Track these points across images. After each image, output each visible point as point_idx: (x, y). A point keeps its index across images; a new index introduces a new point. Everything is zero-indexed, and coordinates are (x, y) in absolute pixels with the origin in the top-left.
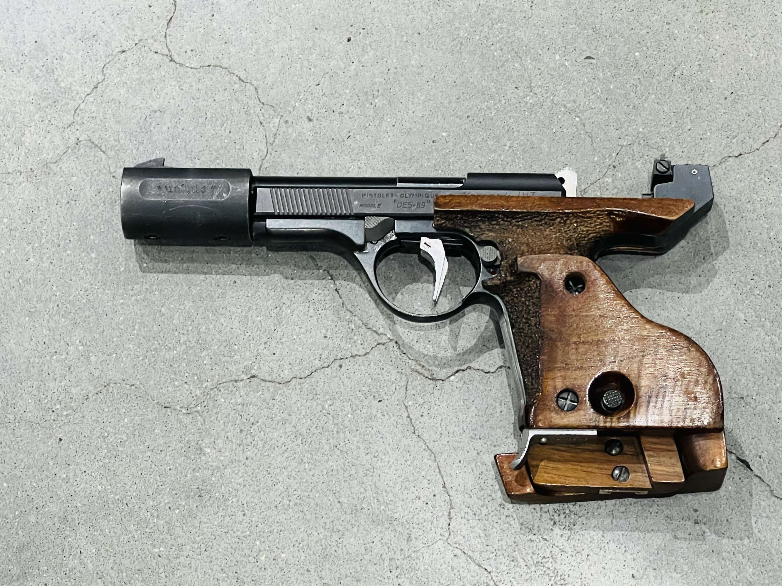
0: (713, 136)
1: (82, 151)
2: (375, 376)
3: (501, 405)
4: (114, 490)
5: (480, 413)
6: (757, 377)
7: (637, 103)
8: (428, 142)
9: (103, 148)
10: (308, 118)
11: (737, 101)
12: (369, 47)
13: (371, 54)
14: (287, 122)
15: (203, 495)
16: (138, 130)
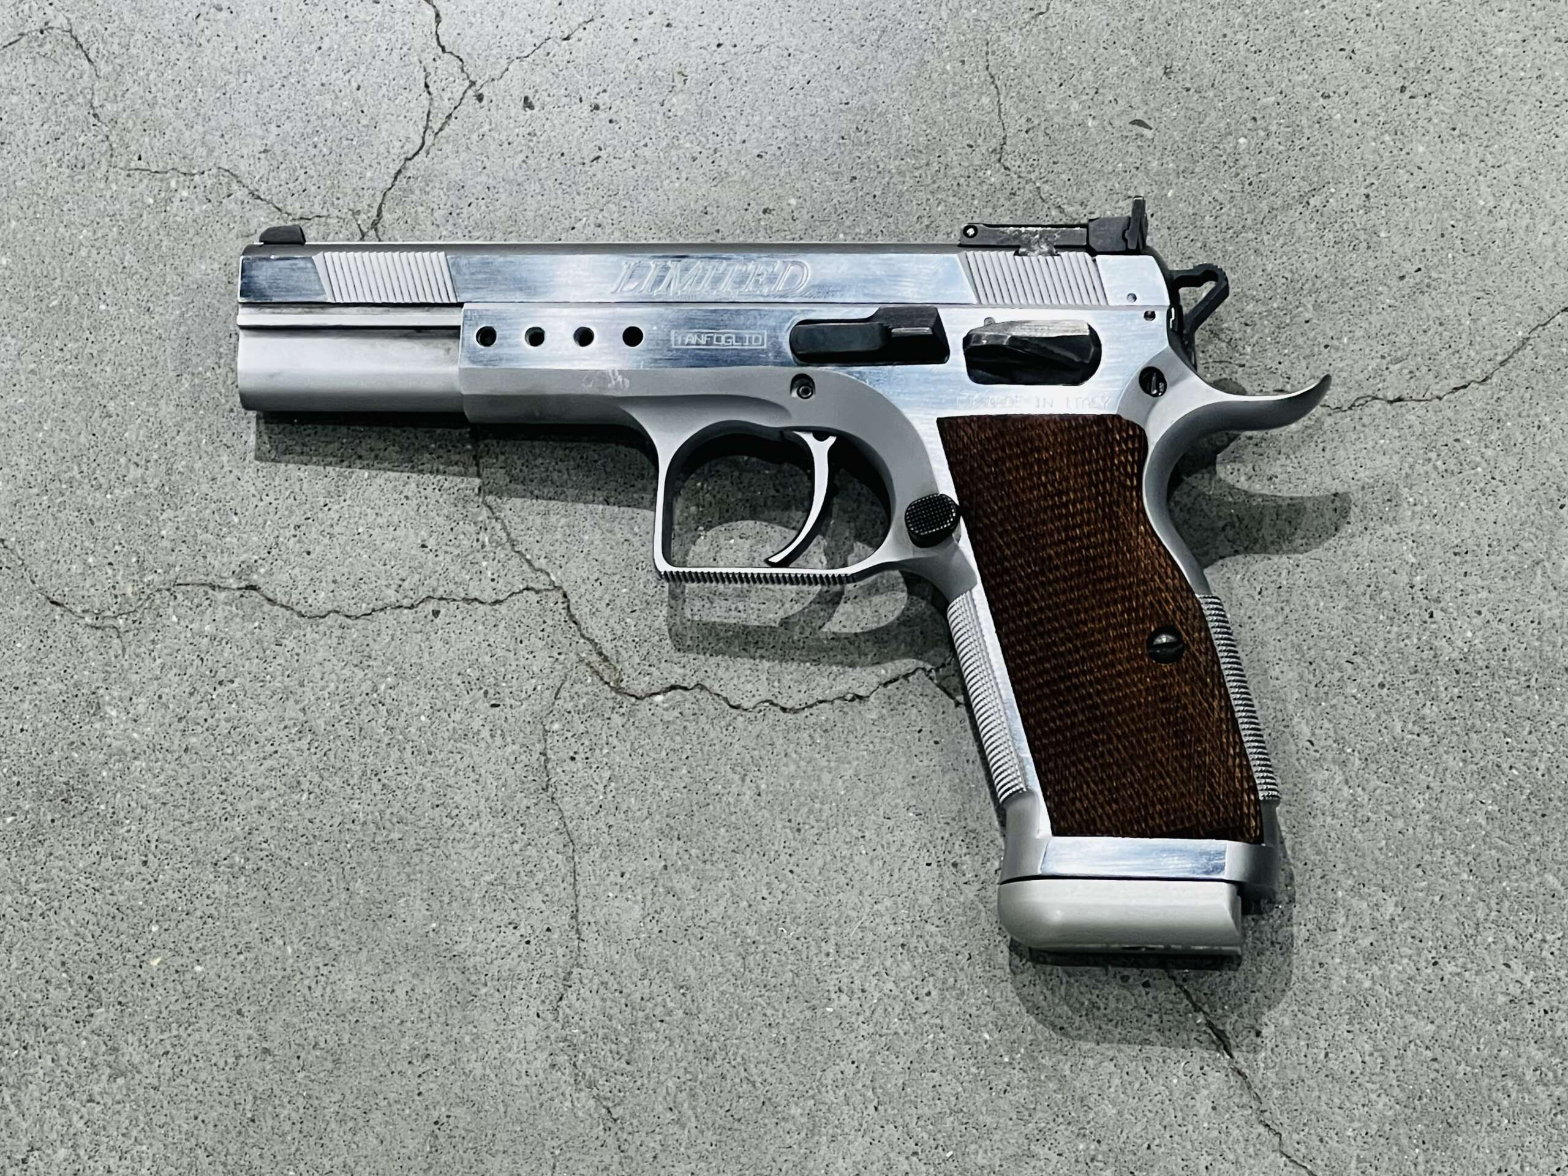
0: (1353, 347)
1: (48, 47)
2: (500, 653)
3: (743, 781)
5: (694, 787)
7: (1213, 238)
8: (754, 207)
9: (92, 56)
10: (526, 98)
11: (1425, 289)
14: (480, 98)
15: (73, 800)
16: (176, 37)
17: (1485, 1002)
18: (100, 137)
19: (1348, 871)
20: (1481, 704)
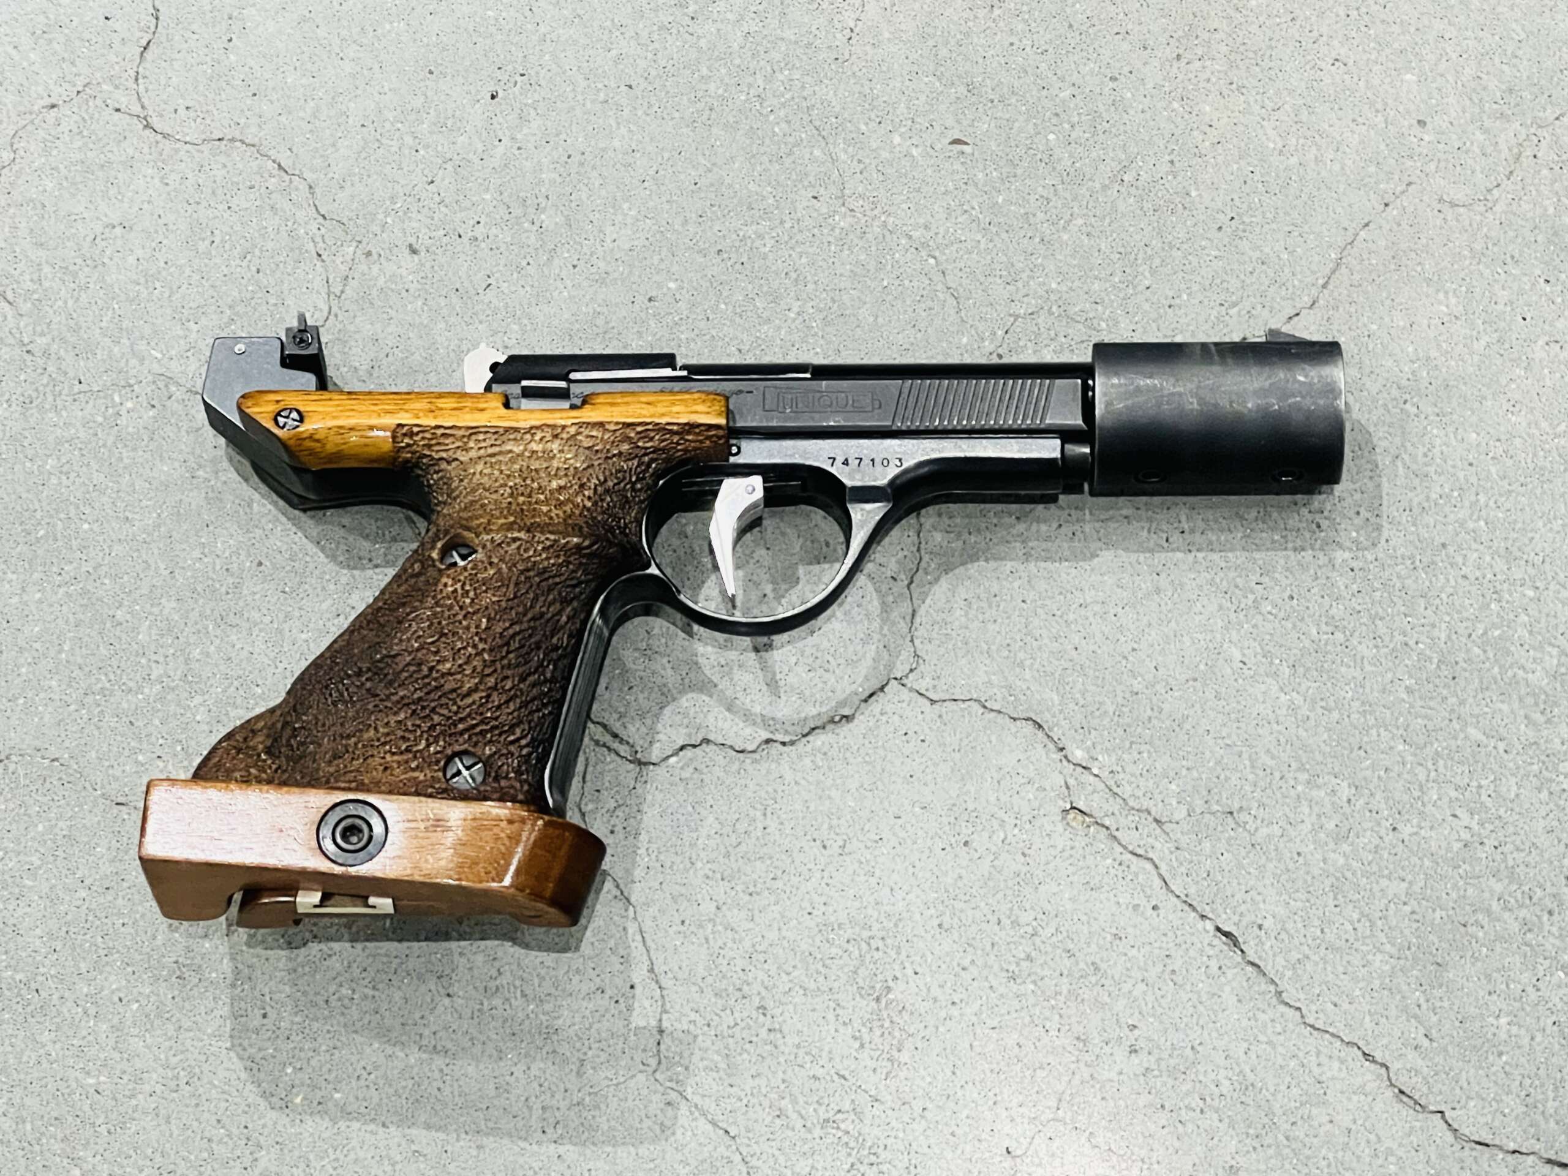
0: (1193, 301)
3: (765, 815)
4: (13, 963)
6: (1261, 773)
7: (1048, 232)
8: (639, 299)
9: (10, 296)
10: (411, 246)
11: (1241, 234)
12: (532, 111)
13: (534, 125)
14: (369, 254)
15: (186, 975)
16: (79, 261)
17: (1443, 852)
18: (40, 371)
19: (1302, 768)
20: (1378, 594)
